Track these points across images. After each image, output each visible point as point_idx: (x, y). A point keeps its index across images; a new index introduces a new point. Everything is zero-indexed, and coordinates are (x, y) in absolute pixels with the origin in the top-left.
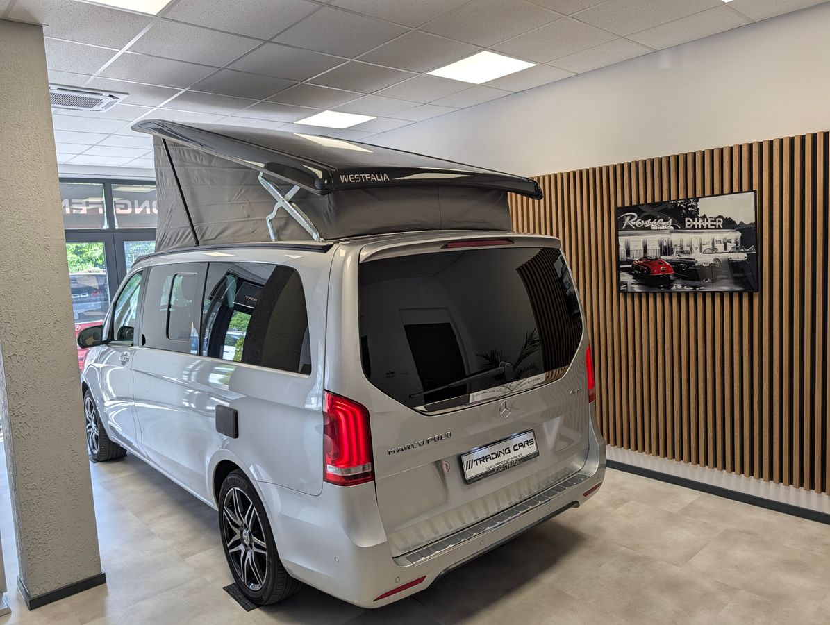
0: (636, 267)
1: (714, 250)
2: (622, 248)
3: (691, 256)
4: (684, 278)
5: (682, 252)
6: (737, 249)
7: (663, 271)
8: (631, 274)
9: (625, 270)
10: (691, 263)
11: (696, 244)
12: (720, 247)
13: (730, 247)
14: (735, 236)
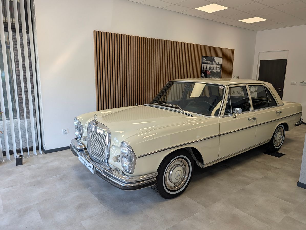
0: (205, 72)
1: (216, 69)
2: (202, 67)
3: (213, 70)
4: (212, 75)
5: (212, 69)
6: (219, 69)
7: (209, 73)
8: (203, 74)
9: (203, 73)
10: (213, 71)
11: (214, 68)
12: (217, 68)
13: (219, 68)
14: (219, 66)
